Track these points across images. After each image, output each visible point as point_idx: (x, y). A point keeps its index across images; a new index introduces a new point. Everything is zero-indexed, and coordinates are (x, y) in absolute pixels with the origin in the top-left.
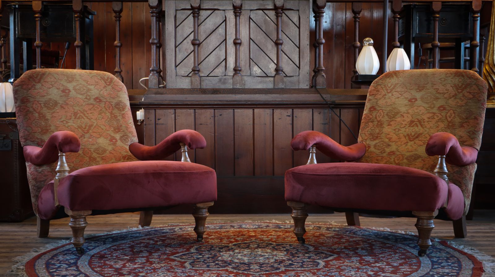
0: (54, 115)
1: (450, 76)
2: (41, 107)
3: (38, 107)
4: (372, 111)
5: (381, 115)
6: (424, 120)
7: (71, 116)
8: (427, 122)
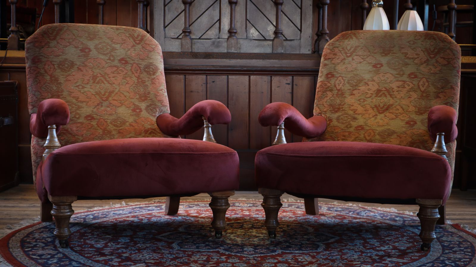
0: (69, 78)
2: (55, 68)
3: (51, 68)
4: (330, 77)
5: (340, 83)
6: (393, 89)
7: (89, 80)
8: (397, 91)
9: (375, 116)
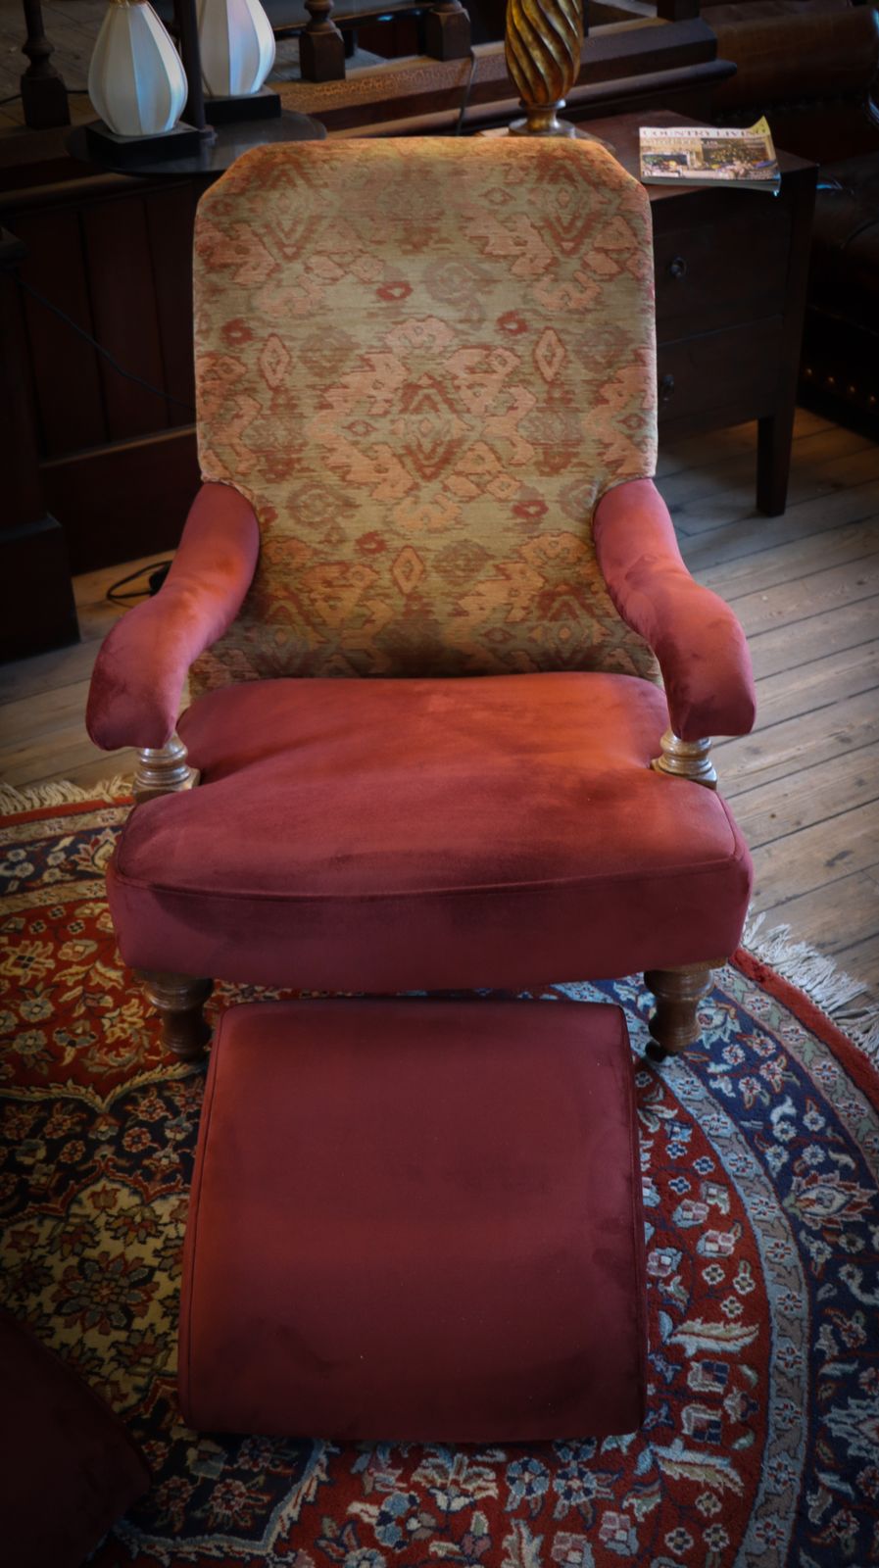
1: (521, 182)
4: (238, 341)
5: (278, 363)
6: (455, 378)
8: (470, 387)
9: (411, 489)
